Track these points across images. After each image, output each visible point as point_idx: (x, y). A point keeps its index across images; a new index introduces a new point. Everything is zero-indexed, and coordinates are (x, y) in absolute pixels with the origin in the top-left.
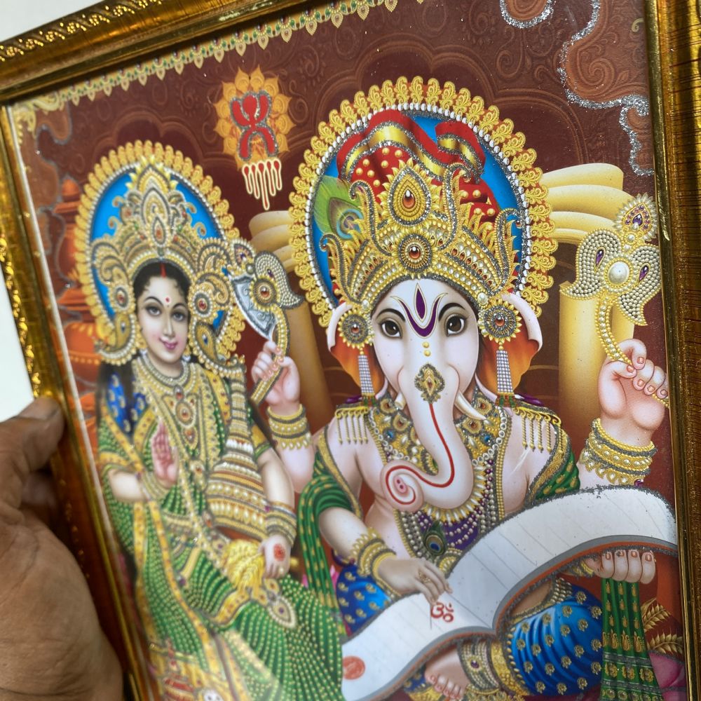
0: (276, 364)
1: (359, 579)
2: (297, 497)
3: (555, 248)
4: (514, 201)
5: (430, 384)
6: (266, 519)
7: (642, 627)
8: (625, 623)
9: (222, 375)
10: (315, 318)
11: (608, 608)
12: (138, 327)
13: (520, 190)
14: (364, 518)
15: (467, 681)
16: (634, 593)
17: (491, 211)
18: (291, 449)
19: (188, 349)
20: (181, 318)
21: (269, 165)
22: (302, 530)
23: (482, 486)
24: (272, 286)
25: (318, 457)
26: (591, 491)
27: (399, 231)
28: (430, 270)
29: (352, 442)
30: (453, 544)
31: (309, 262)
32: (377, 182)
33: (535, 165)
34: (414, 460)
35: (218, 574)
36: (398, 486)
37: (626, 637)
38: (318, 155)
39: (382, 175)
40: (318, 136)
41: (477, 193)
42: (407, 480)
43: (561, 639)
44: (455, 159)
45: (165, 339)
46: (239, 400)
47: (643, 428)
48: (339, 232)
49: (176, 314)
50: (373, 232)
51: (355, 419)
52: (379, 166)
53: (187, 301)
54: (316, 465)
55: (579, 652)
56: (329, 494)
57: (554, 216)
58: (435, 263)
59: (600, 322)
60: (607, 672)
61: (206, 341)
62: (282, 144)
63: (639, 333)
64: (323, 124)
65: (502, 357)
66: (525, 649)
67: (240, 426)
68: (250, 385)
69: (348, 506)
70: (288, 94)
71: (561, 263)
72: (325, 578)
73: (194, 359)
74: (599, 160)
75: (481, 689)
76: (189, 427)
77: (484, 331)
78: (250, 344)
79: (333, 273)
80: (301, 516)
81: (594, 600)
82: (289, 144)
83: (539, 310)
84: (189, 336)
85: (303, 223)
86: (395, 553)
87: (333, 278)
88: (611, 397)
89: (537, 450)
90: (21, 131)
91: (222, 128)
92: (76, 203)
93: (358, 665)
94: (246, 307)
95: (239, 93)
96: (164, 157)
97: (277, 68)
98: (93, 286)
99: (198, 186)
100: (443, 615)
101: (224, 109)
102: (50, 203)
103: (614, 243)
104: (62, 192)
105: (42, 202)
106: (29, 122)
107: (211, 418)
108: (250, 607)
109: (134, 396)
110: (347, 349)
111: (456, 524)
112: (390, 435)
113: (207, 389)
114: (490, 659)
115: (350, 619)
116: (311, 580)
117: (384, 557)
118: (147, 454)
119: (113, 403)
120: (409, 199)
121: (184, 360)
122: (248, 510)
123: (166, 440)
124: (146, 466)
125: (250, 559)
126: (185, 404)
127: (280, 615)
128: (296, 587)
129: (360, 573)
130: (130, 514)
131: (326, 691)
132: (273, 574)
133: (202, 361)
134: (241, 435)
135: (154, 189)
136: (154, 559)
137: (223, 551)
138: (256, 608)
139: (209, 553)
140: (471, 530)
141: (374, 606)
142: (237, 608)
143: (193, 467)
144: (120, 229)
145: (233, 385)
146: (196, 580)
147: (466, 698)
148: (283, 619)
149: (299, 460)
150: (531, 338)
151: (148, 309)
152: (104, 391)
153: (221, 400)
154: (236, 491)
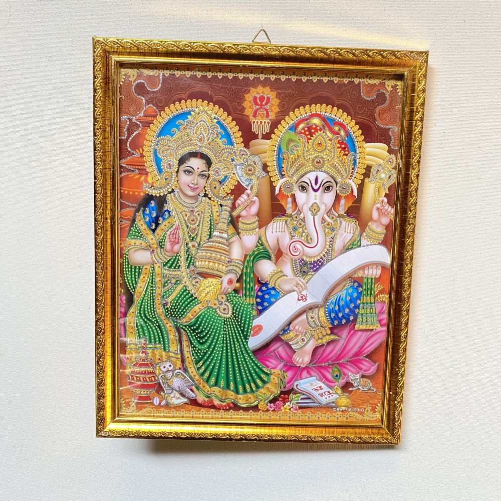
0: (249, 199)
1: (268, 289)
2: (246, 256)
3: (365, 167)
4: (355, 151)
5: (315, 209)
6: (227, 267)
7: (374, 293)
8: (369, 293)
9: (219, 203)
10: (271, 182)
11: (364, 288)
12: (177, 179)
13: (357, 147)
14: (276, 263)
15: (308, 326)
16: (373, 281)
17: (347, 153)
18: (247, 235)
19: (204, 190)
20: (204, 177)
21: (265, 122)
23: (328, 247)
24: (254, 168)
25: (260, 238)
26: (364, 246)
27: (314, 154)
28: (323, 169)
29: (278, 232)
30: (312, 270)
31: (274, 161)
32: (309, 136)
33: (363, 140)
34: (303, 238)
35: (192, 296)
36: (294, 249)
37: (368, 297)
38: (287, 123)
39: (311, 134)
40: (289, 116)
41: (343, 146)
42: (298, 246)
43: (346, 301)
44: (338, 134)
45: (191, 185)
46: (226, 215)
47: (383, 225)
48: (290, 152)
49: (202, 175)
50: (304, 153)
51: (281, 222)
52: (310, 131)
53: (209, 170)
54: (258, 242)
55: (352, 306)
56: (261, 254)
57: (367, 157)
58: (325, 167)
59: (375, 191)
60: (360, 312)
61: (215, 188)
62: (272, 116)
63: (386, 195)
64: (292, 112)
65: (343, 201)
66: (333, 308)
68: (234, 207)
69: (269, 258)
70: (280, 99)
71: (366, 172)
73: (206, 195)
74: (382, 142)
75: (313, 328)
76: (193, 226)
77: (338, 191)
78: (238, 190)
79: (283, 166)
80: (246, 264)
81: (360, 285)
82: (276, 117)
83: (358, 186)
84: (206, 185)
85: (275, 146)
86: (287, 276)
87: (283, 168)
88: (375, 215)
89: (349, 233)
90: (124, 78)
91: (246, 104)
92: (153, 118)
93: (260, 328)
94: (239, 175)
95: (258, 93)
96: (213, 109)
97: (276, 89)
98: (152, 158)
99: (228, 124)
100: (303, 299)
101: (249, 98)
102: (133, 115)
103: (382, 167)
104: (144, 112)
105: (127, 114)
106: (132, 76)
107: (208, 222)
108: (207, 311)
109: (163, 211)
110: (283, 195)
111: (315, 262)
112: (295, 229)
113: (209, 209)
114: (318, 315)
115: (260, 308)
116: (244, 293)
117: (282, 278)
118: (162, 239)
119: (147, 215)
120: (319, 144)
121: (200, 196)
122: (218, 263)
123: (178, 232)
124: (160, 245)
125: (213, 286)
126: (194, 215)
127: (223, 312)
128: (236, 297)
129: (269, 286)
130: (139, 271)
131: (240, 345)
132: (224, 292)
133: (210, 196)
134: (222, 230)
135: (203, 121)
136: (148, 295)
137: (197, 285)
138: (210, 310)
139: (188, 287)
140: (320, 264)
141: (273, 300)
142: (198, 313)
143: (190, 245)
144: (178, 134)
145: (224, 208)
146: (175, 302)
147: (306, 333)
148: (224, 314)
149: (250, 240)
150: (354, 195)
151: (185, 171)
152: (142, 208)
153: (215, 214)
154: (213, 255)
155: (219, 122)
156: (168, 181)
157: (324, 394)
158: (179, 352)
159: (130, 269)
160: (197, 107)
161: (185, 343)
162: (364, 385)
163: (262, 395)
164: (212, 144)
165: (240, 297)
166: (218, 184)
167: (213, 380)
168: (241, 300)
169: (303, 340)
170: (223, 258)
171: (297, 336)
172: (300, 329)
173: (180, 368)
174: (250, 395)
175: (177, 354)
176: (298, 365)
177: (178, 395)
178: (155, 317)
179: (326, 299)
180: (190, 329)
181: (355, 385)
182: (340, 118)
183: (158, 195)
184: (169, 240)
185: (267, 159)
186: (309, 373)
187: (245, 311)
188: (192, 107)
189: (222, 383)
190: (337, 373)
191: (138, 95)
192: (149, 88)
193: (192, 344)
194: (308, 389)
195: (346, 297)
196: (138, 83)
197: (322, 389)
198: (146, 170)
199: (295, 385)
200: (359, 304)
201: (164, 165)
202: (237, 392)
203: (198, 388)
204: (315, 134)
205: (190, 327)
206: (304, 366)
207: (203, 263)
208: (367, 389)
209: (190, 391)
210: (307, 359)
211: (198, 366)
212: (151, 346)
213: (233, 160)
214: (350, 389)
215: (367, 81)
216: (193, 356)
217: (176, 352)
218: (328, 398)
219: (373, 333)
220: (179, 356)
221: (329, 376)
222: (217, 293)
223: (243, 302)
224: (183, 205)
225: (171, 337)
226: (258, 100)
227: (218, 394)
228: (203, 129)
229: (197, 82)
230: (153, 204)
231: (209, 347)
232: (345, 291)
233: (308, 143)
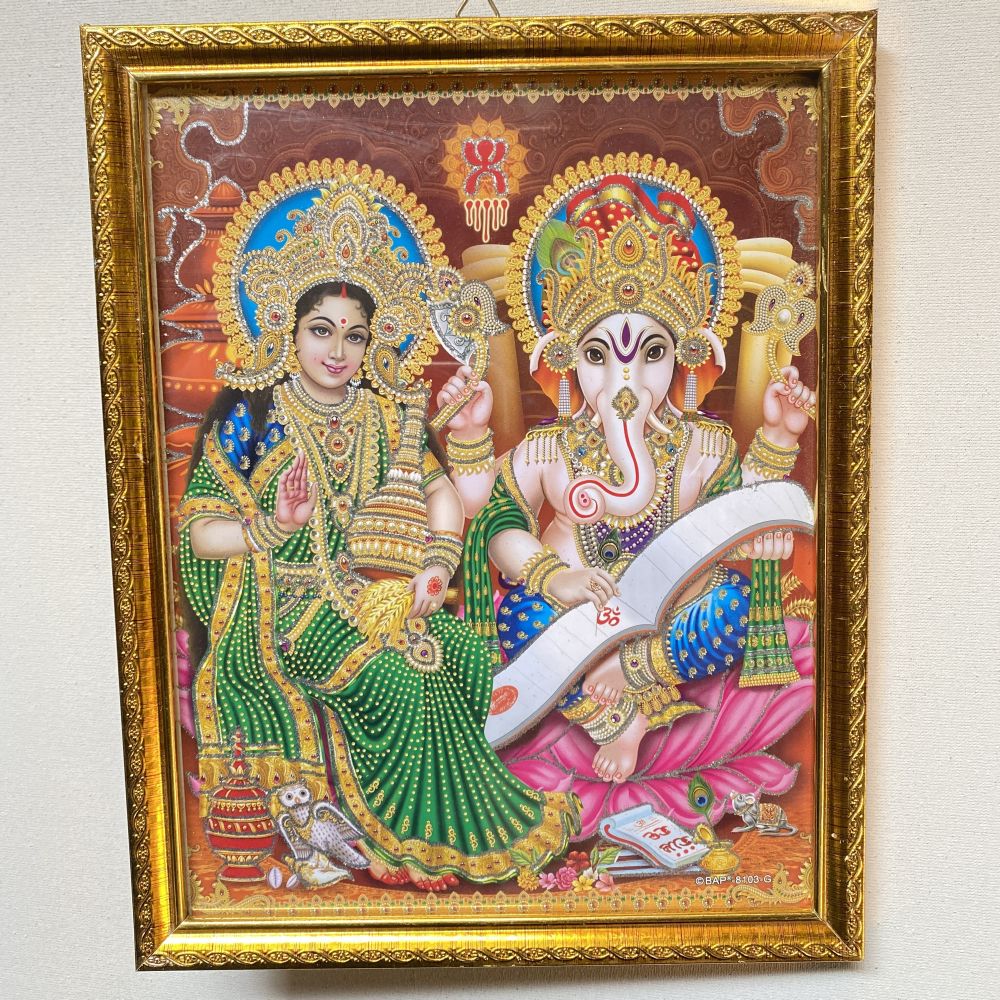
0: (469, 388)
1: (526, 599)
2: (468, 523)
3: (742, 296)
5: (626, 404)
6: (424, 551)
7: (780, 597)
8: (768, 597)
9: (398, 401)
10: (519, 345)
11: (756, 585)
12: (294, 349)
13: (719, 250)
14: (540, 537)
15: (626, 683)
16: (776, 568)
17: (695, 264)
18: (469, 474)
19: (360, 372)
20: (359, 340)
21: (496, 203)
22: (467, 558)
23: (662, 491)
24: (477, 313)
25: (499, 479)
26: (750, 486)
27: (617, 272)
28: (640, 306)
29: (541, 462)
30: (627, 549)
31: (522, 293)
32: (602, 231)
33: (732, 233)
34: (602, 474)
35: (345, 624)
36: (582, 500)
37: (767, 609)
38: (549, 201)
39: (607, 225)
40: (552, 185)
41: (685, 249)
42: (592, 493)
43: (714, 620)
44: (671, 220)
45: (329, 362)
46: (414, 427)
47: (793, 433)
48: (559, 269)
49: (353, 336)
50: (592, 272)
51: (548, 439)
52: (605, 218)
53: (369, 323)
54: (495, 488)
55: (729, 630)
56: (506, 516)
57: (743, 272)
58: (645, 300)
59: (769, 352)
60: (750, 645)
61: (386, 365)
62: (512, 187)
63: (795, 361)
64: (558, 176)
65: (692, 379)
66: (682, 638)
67: (411, 455)
68: (433, 408)
69: (525, 527)
70: (528, 147)
71: (745, 308)
72: (487, 604)
73: (366, 384)
74: (777, 236)
75: (638, 688)
76: (339, 459)
77: (679, 358)
78: (441, 370)
79: (545, 305)
80: (469, 543)
81: (746, 580)
82: (521, 188)
83: (725, 342)
84: (365, 360)
85: (523, 258)
86: (568, 566)
87: (544, 309)
88: (772, 409)
89: (711, 456)
90: (160, 121)
91: (449, 163)
92: (231, 209)
93: (511, 694)
94: (442, 332)
95: (475, 136)
96: (371, 179)
97: (519, 122)
98: (234, 301)
99: (408, 212)
100: (609, 620)
101: (455, 146)
102: (186, 206)
103: (783, 295)
104: (211, 195)
105: (170, 204)
106: (177, 115)
107: (373, 447)
108: (382, 658)
109: (267, 426)
110: (550, 374)
111: (633, 529)
112: (581, 452)
113: (375, 416)
114: (649, 655)
115: (508, 645)
116: (469, 610)
117: (557, 571)
118: (268, 493)
119: (229, 437)
120: (629, 247)
121: (351, 385)
122: (403, 544)
123: (303, 475)
124: (263, 508)
125: (394, 600)
126: (341, 433)
127: (421, 659)
128: (449, 621)
129: (528, 592)
130: (218, 572)
131: (465, 737)
132: (422, 612)
133: (375, 386)
134: (408, 464)
135: (350, 208)
136: (242, 626)
137: (357, 597)
138: (390, 657)
139: (336, 603)
140: (646, 533)
141: (538, 625)
142: (362, 665)
143: (335, 504)
144: (291, 243)
145: (410, 411)
146: (307, 640)
147: (622, 701)
148: (423, 663)
149: (475, 485)
150: (717, 364)
151: (313, 329)
152: (216, 423)
153: (390, 428)
154: (391, 525)
155: (386, 210)
156: (274, 354)
157: (672, 845)
158: (322, 761)
159: (195, 569)
160: (333, 176)
161: (335, 739)
162: (768, 818)
163: (525, 854)
164: (374, 260)
165: (460, 622)
166: (391, 357)
167: (406, 822)
168: (463, 628)
169: (616, 718)
170: (415, 530)
171: (600, 708)
172: (607, 691)
173: (326, 798)
174: (495, 856)
175: (317, 765)
176: (606, 779)
177: (324, 862)
178: (261, 680)
179: (666, 617)
180: (344, 705)
181: (747, 819)
182: (673, 183)
183: (252, 390)
184: (283, 494)
185: (506, 290)
186: (633, 795)
187: (474, 653)
188: (322, 178)
189: (429, 828)
190: (700, 793)
191: (196, 157)
192: (220, 138)
193: (351, 739)
194: (634, 834)
195: (713, 608)
196: (193, 130)
197: (668, 833)
198: (220, 330)
199: (602, 826)
200: (747, 626)
201: (262, 317)
202: (465, 849)
203: (371, 844)
204: (616, 224)
205: (344, 698)
206: (623, 780)
207: (368, 544)
208: (775, 829)
209: (352, 851)
210: (628, 763)
211: (369, 791)
212: (255, 748)
213: (425, 297)
214: (736, 830)
215: (733, 93)
216: (356, 767)
217: (315, 760)
218: (683, 854)
219: (782, 693)
220: (323, 770)
221: (684, 802)
222: (404, 617)
223: (468, 633)
224: (313, 410)
225: (302, 725)
226: (477, 152)
227: (419, 855)
228: (349, 228)
229: (330, 118)
230: (242, 411)
231: (392, 746)
232: (710, 595)
233: (601, 246)
